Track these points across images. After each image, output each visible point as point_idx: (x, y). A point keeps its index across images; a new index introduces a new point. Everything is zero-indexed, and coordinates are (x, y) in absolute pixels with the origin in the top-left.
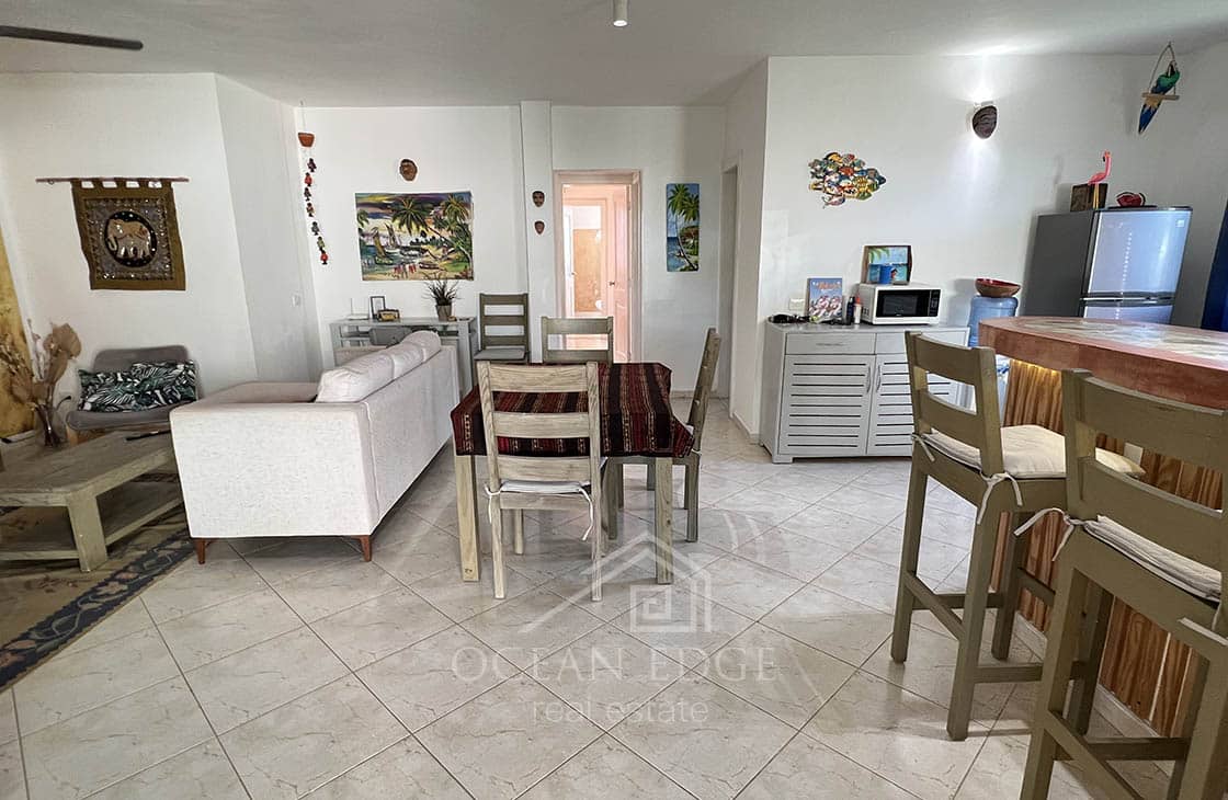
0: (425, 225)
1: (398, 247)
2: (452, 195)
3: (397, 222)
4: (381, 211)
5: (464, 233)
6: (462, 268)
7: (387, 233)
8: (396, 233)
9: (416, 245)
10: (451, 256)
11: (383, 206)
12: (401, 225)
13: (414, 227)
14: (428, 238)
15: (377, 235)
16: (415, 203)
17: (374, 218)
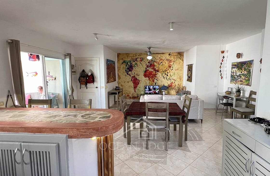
0: (242, 70)
1: (236, 76)
2: (249, 61)
3: (237, 69)
4: (235, 66)
5: (249, 72)
6: (247, 82)
7: (235, 72)
8: (237, 72)
9: (240, 76)
10: (246, 79)
11: (235, 65)
12: (238, 70)
13: (240, 70)
14: (242, 73)
15: (234, 73)
16: (241, 64)
17: (234, 68)
